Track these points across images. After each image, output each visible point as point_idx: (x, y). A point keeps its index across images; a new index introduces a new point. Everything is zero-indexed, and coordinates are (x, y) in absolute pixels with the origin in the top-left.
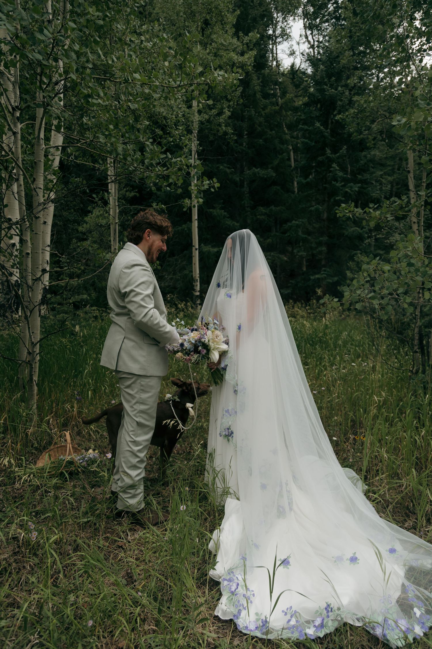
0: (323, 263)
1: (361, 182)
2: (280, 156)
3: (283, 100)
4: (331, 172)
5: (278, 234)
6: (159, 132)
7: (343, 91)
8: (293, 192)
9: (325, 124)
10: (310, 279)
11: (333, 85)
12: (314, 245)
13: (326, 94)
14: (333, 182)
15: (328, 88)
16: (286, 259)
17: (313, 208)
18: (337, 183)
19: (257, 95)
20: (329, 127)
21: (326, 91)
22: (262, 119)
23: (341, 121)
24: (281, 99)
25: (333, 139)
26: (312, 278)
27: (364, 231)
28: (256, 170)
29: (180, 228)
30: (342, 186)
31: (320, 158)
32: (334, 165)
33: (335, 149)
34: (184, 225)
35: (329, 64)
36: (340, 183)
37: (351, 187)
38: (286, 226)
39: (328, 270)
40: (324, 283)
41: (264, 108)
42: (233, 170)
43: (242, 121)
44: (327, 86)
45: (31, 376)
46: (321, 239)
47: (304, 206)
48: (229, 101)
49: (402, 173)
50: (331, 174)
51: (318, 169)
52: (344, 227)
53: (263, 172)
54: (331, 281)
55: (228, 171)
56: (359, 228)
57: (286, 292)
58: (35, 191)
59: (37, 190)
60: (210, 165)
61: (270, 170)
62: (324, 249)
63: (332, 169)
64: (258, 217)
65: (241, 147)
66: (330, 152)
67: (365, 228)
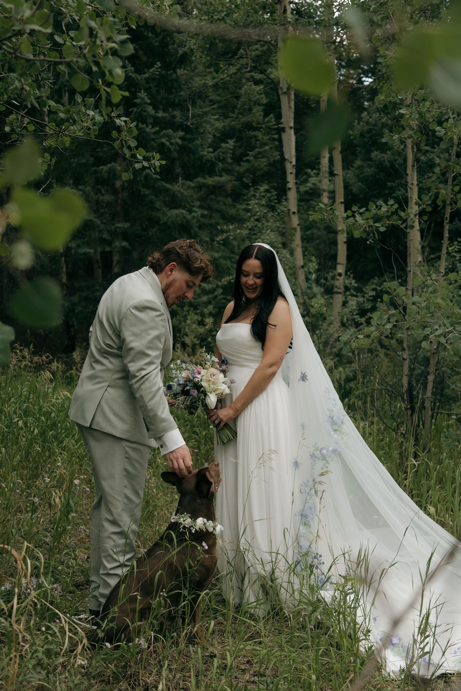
1: (181, 127)
27: (193, 217)
30: (155, 133)
32: (143, 95)
36: (153, 127)
49: (237, 118)
50: (135, 109)
63: (138, 101)
66: (133, 69)
67: (196, 212)
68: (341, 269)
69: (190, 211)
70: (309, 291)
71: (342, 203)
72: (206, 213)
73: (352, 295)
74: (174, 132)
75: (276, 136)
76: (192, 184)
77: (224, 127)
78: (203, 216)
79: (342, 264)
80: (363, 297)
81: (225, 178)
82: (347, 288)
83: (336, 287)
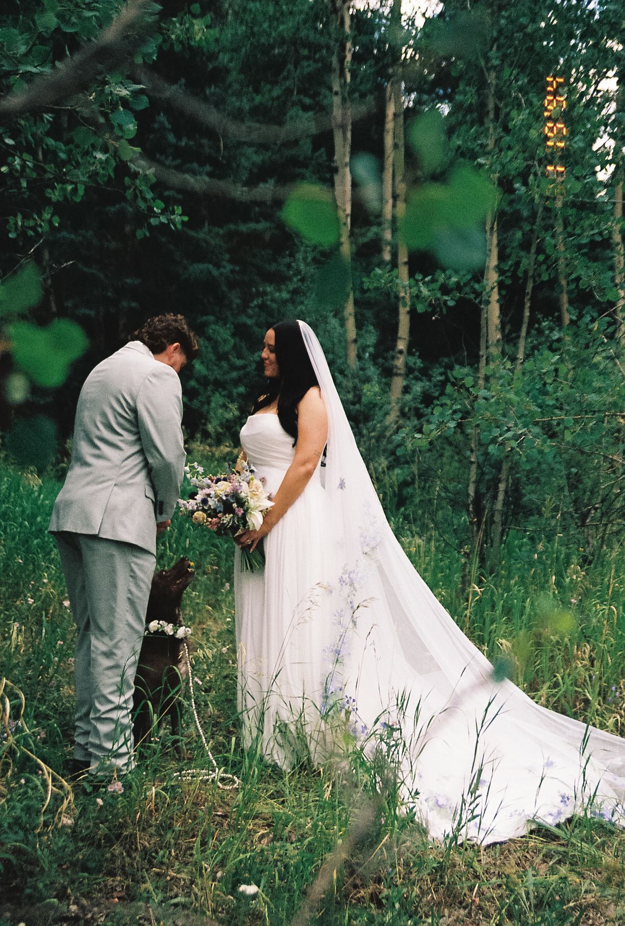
27: (221, 274)
36: (174, 159)
50: (152, 136)
63: (156, 125)
67: (224, 267)
68: (401, 345)
69: (218, 266)
70: (361, 373)
71: (406, 263)
72: (237, 268)
73: (417, 379)
75: (328, 176)
76: (221, 232)
77: (263, 161)
78: (232, 271)
79: (405, 339)
80: (430, 380)
81: (262, 226)
82: (410, 370)
83: (396, 366)
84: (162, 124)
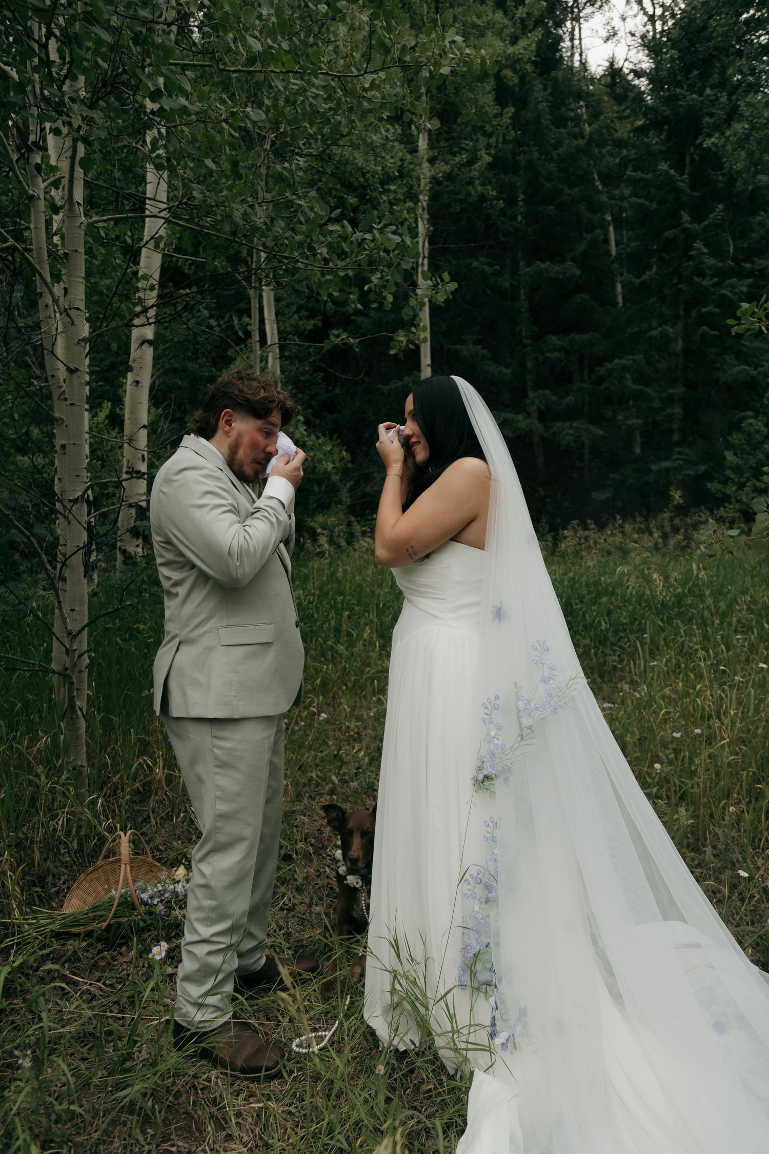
0: (676, 437)
1: (750, 274)
2: (588, 236)
3: (595, 126)
4: (690, 258)
5: (585, 386)
6: (352, 200)
7: (716, 95)
8: (615, 304)
9: (679, 166)
10: (650, 471)
11: (694, 86)
12: (657, 404)
13: (681, 106)
14: (696, 279)
15: (683, 92)
16: (601, 432)
17: (654, 333)
18: (704, 278)
19: (543, 120)
20: (687, 171)
21: (679, 100)
22: (552, 167)
23: (714, 149)
24: (590, 125)
25: (695, 194)
26: (654, 467)
27: (760, 373)
28: (543, 266)
29: (399, 384)
30: (714, 285)
31: (669, 234)
32: (698, 244)
33: (698, 213)
34: (406, 378)
35: (687, 44)
36: (711, 279)
37: (733, 286)
38: (601, 371)
39: (687, 451)
40: (679, 477)
41: (559, 143)
42: (497, 267)
43: (514, 173)
44: (682, 88)
45: (72, 699)
46: (671, 391)
47: (637, 329)
48: (490, 136)
50: (691, 263)
51: (664, 255)
52: (717, 365)
53: (556, 268)
54: (692, 473)
55: (488, 269)
56: (749, 365)
57: (603, 498)
58: (68, 315)
59: (73, 313)
60: (454, 262)
61: (569, 263)
62: (678, 410)
63: (693, 253)
64: (548, 355)
65: (513, 223)
66: (689, 219)
67: (763, 366)
74: (740, 280)
84: (699, 249)
